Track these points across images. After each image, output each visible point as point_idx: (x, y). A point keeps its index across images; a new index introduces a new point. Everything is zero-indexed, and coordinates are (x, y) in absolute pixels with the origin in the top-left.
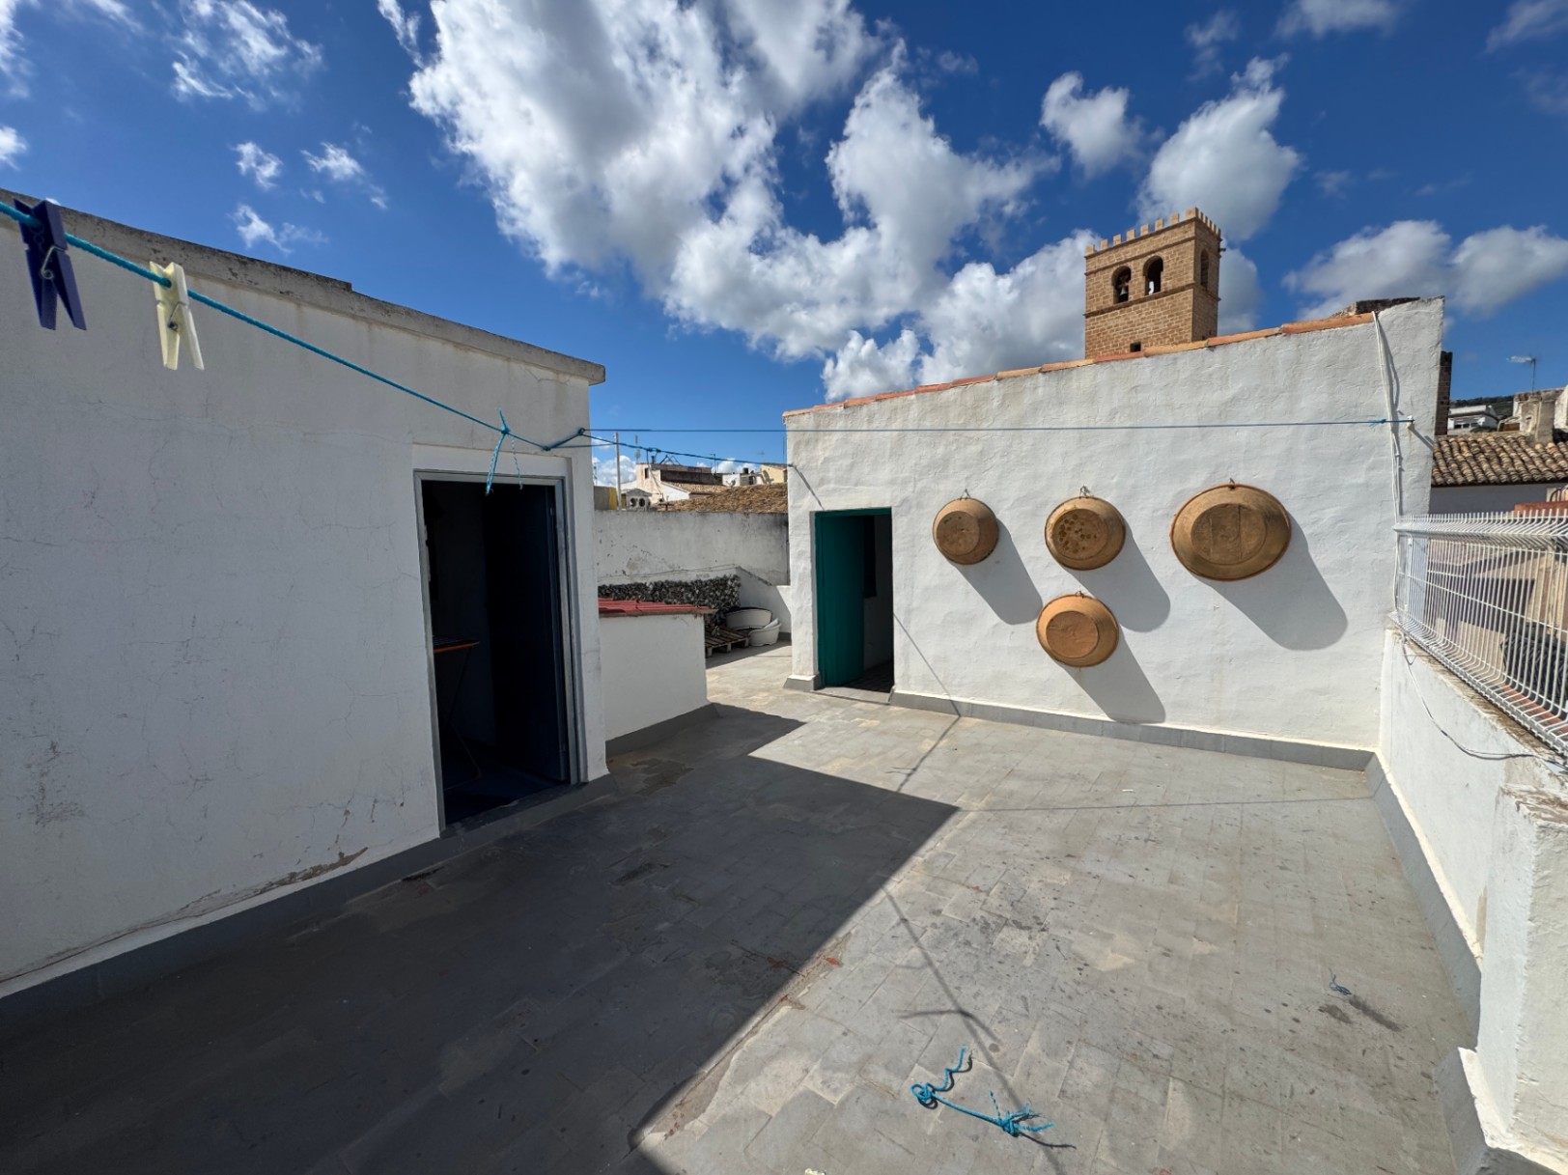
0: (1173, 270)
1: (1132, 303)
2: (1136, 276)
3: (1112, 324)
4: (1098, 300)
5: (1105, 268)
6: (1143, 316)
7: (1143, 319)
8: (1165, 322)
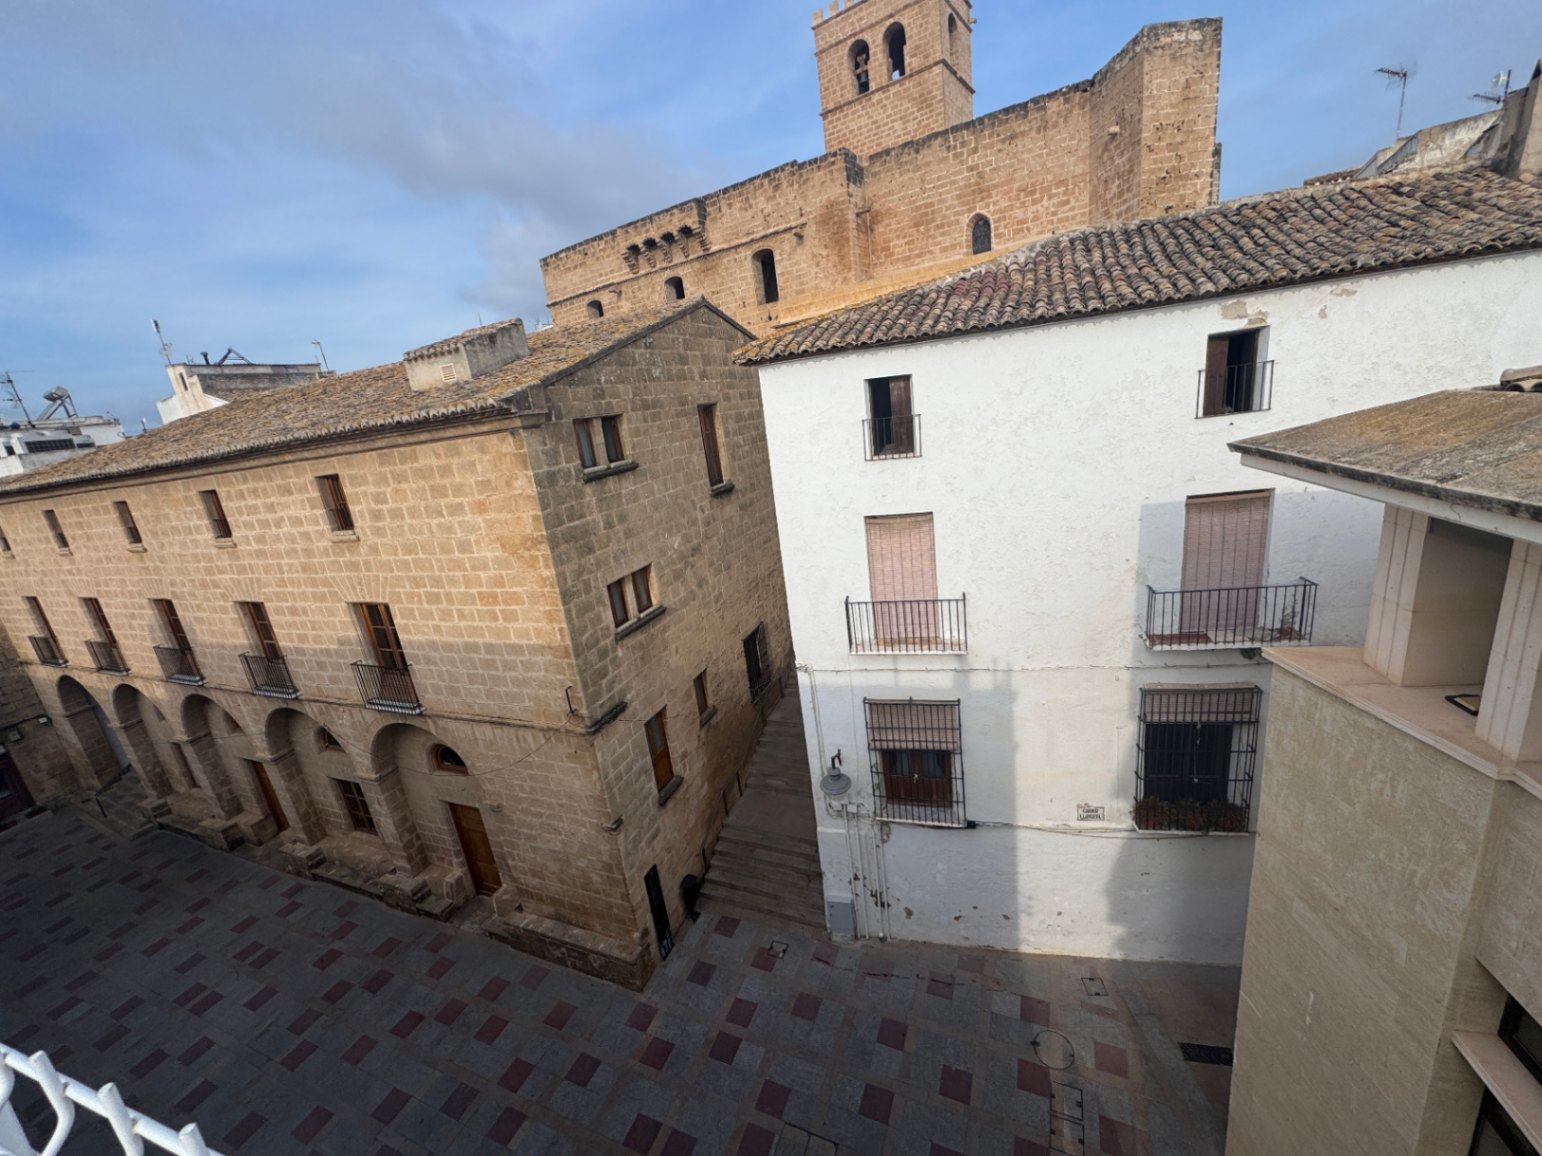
0: (918, 43)
1: (873, 92)
2: (875, 54)
3: (853, 126)
4: (834, 92)
5: (838, 44)
6: (889, 112)
7: (888, 117)
8: (914, 119)
